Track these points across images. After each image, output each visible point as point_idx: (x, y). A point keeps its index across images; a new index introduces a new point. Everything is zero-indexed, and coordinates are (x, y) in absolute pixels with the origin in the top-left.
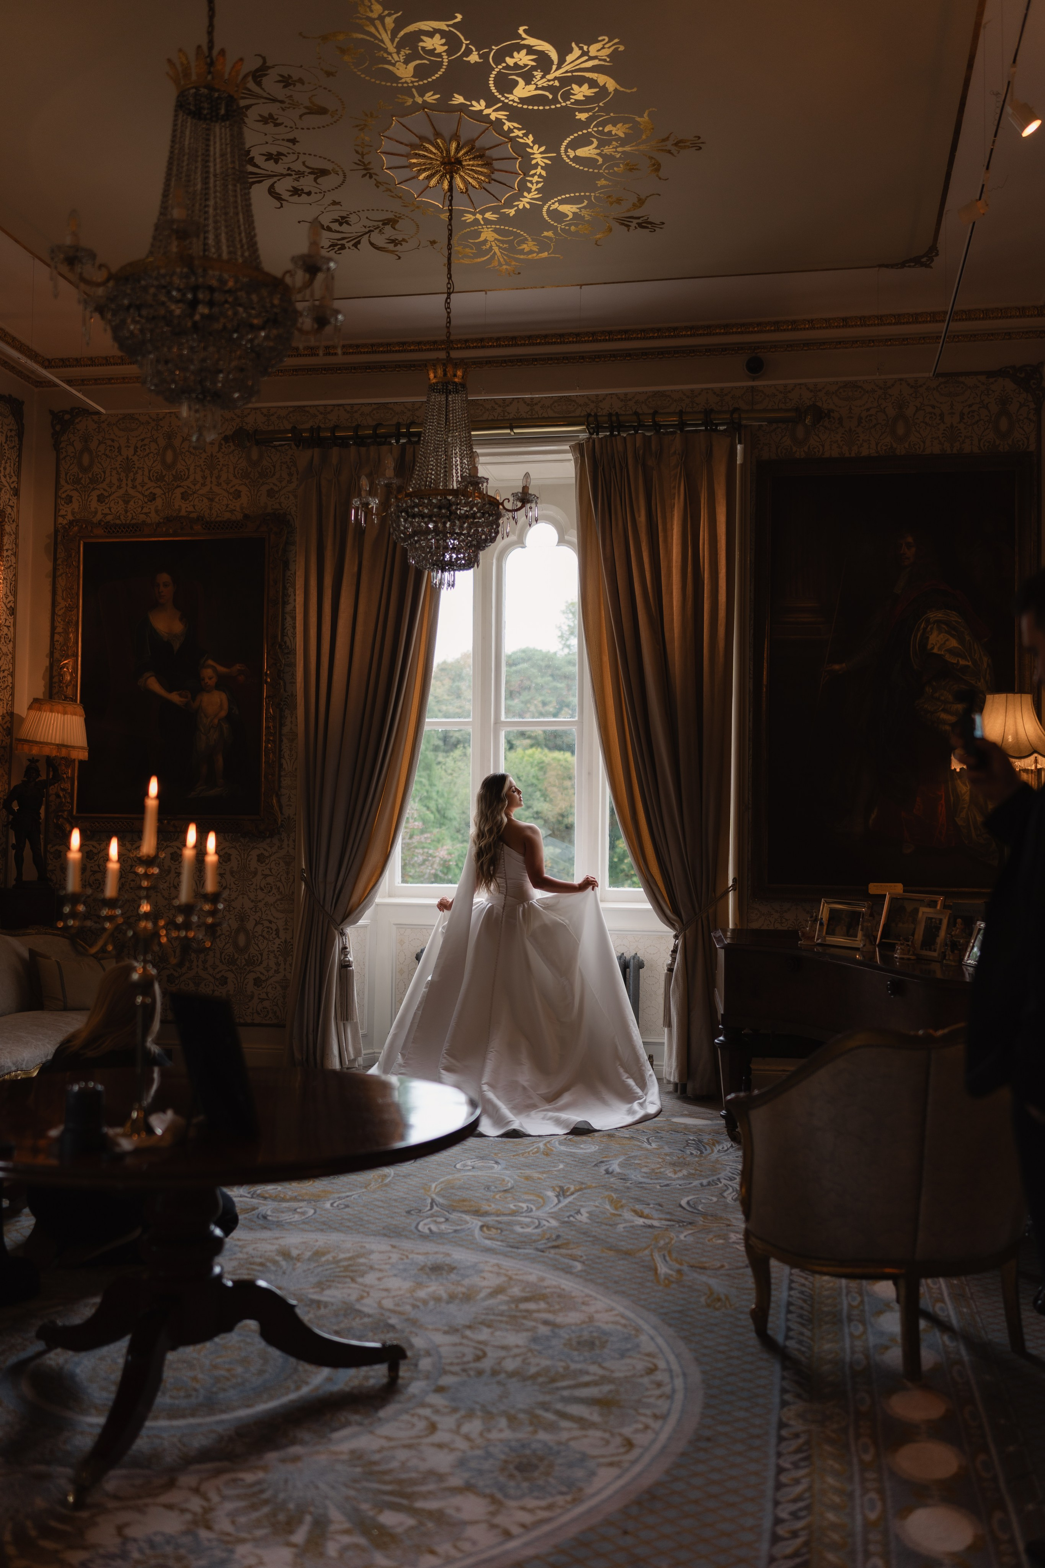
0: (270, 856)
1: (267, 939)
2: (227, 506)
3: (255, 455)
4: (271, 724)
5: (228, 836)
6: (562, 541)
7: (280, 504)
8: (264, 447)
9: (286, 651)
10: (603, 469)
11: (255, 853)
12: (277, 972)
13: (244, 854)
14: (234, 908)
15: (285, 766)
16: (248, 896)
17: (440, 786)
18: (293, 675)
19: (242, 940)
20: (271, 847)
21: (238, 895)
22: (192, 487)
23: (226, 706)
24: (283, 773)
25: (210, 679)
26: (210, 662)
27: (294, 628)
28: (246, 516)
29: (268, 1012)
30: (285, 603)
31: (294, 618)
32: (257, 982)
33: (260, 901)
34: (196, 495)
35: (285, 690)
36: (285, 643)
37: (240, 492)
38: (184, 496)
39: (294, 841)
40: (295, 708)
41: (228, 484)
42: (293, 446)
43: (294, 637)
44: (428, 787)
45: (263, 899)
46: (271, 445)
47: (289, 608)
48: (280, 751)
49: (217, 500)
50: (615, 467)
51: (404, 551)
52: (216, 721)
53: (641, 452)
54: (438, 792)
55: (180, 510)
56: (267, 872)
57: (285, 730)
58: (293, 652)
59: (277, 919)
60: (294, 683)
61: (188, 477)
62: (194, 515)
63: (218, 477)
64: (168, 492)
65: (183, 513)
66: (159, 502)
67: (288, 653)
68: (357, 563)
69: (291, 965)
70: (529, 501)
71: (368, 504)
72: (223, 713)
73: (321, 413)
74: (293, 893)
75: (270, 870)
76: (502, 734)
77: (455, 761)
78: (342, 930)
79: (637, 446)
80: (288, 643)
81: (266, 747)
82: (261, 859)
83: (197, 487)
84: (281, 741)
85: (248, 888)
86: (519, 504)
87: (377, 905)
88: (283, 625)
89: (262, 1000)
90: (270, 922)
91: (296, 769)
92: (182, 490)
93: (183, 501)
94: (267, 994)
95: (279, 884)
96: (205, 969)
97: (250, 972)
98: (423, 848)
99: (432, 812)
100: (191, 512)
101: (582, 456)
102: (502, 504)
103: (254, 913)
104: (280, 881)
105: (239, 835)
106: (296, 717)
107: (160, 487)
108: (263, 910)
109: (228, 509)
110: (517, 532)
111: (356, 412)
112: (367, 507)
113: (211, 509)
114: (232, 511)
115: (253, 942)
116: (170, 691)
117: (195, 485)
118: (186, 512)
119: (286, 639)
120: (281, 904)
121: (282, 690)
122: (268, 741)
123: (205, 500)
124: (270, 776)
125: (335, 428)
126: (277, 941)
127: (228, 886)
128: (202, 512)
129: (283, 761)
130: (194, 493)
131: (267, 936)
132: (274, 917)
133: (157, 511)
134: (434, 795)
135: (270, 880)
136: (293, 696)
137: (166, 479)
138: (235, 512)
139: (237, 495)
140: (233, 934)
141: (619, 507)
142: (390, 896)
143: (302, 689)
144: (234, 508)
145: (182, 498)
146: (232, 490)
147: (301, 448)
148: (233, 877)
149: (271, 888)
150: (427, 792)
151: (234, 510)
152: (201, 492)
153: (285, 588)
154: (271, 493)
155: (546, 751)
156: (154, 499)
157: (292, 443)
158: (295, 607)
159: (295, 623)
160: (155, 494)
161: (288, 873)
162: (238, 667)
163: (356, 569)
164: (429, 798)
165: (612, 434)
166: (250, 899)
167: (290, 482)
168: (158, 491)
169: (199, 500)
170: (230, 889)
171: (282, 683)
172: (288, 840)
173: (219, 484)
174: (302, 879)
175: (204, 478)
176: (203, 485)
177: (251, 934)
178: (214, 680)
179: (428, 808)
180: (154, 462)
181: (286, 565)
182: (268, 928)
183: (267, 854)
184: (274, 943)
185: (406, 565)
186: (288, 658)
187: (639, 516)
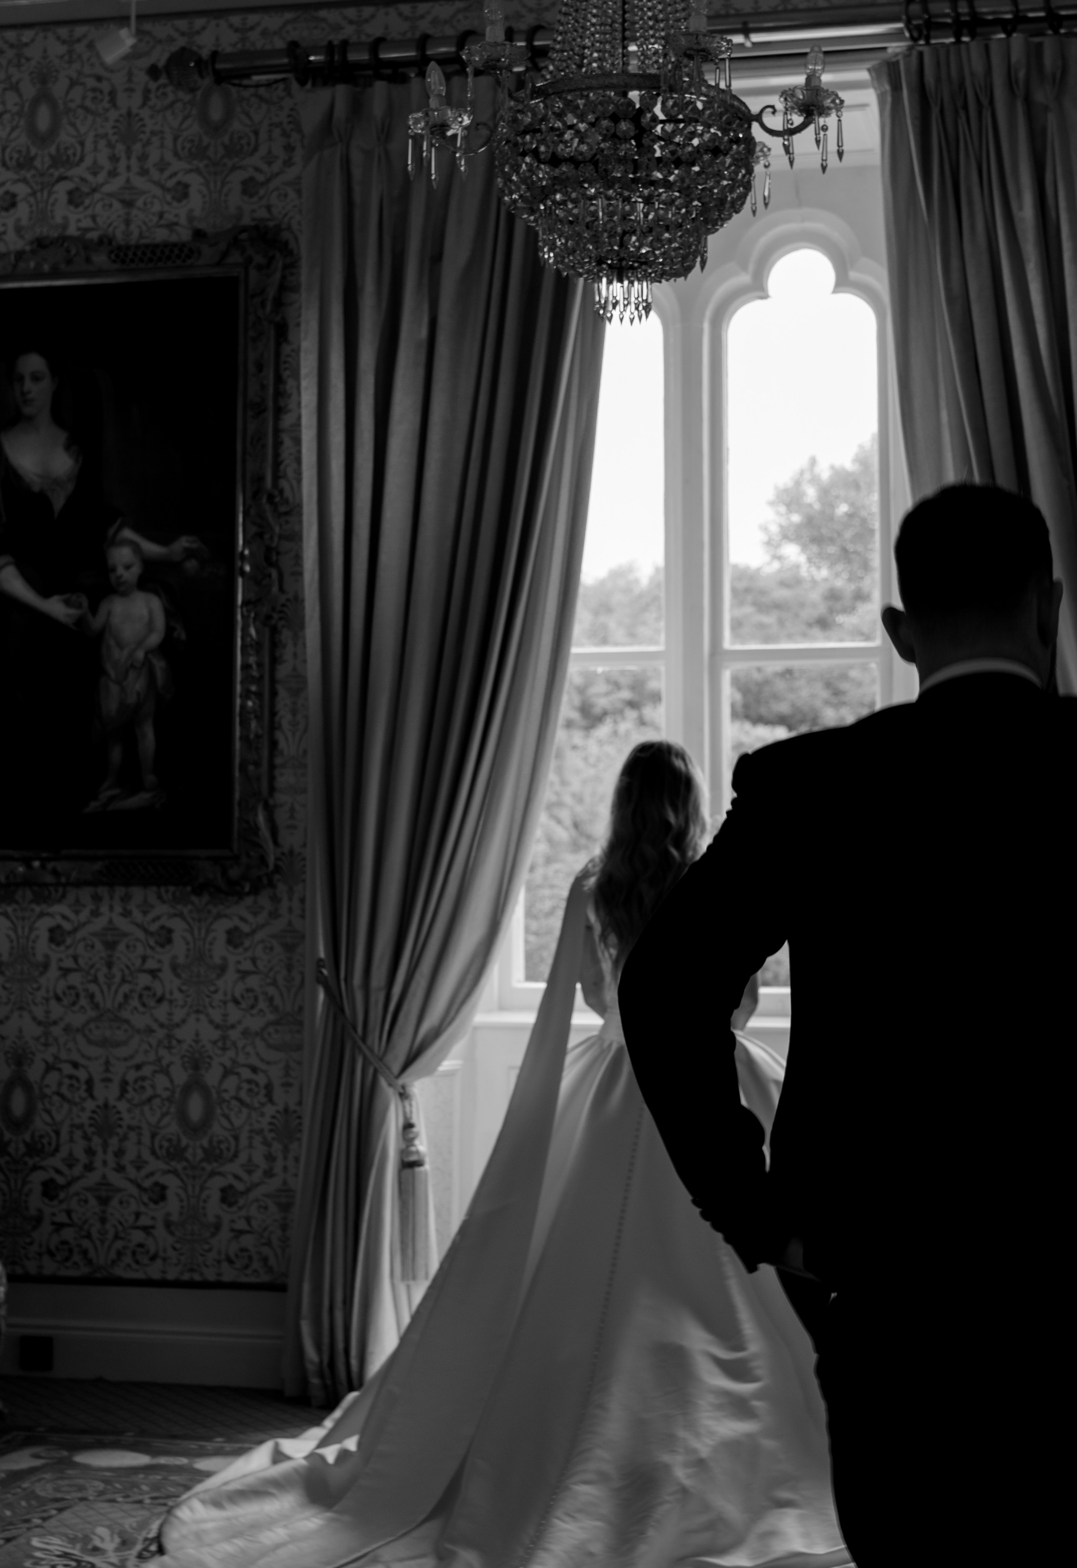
0: (254, 932)
1: (247, 1106)
2: (161, 215)
3: (216, 113)
4: (252, 660)
5: (167, 892)
6: (842, 283)
7: (269, 208)
8: (234, 90)
9: (283, 509)
10: (942, 111)
11: (221, 927)
12: (269, 1174)
13: (200, 929)
14: (179, 1041)
15: (282, 745)
16: (207, 1015)
17: (576, 785)
18: (298, 558)
19: (195, 1108)
20: (255, 914)
21: (188, 1015)
22: (90, 178)
23: (160, 621)
24: (278, 761)
25: (128, 567)
26: (128, 533)
27: (299, 460)
28: (199, 234)
29: (250, 1258)
30: (279, 411)
31: (298, 441)
32: (228, 1196)
33: (233, 1027)
34: (97, 196)
35: (281, 589)
36: (281, 492)
37: (186, 186)
38: (74, 198)
39: (302, 901)
40: (302, 626)
41: (162, 170)
42: (295, 85)
43: (299, 481)
44: (557, 787)
45: (239, 1022)
46: (245, 82)
47: (287, 421)
48: (273, 714)
49: (140, 203)
50: (966, 107)
51: (531, 236)
52: (140, 655)
53: (1022, 74)
54: (574, 795)
55: (65, 226)
56: (247, 966)
57: (283, 671)
58: (295, 510)
59: (268, 1063)
60: (298, 574)
61: (82, 160)
62: (94, 235)
63: (143, 158)
64: (42, 190)
65: (72, 231)
66: (22, 211)
67: (287, 513)
68: (426, 319)
69: (297, 1160)
70: (823, 111)
71: (444, 126)
72: (155, 639)
73: (351, 22)
74: (301, 1009)
75: (254, 960)
76: (726, 677)
77: (600, 743)
78: (403, 1087)
79: (1014, 59)
80: (288, 493)
81: (243, 707)
82: (234, 938)
83: (101, 177)
84: (274, 694)
85: (207, 1000)
86: (797, 119)
87: (476, 1028)
88: (276, 455)
89: (238, 1233)
90: (254, 1070)
91: (305, 752)
92: (67, 186)
93: (72, 208)
94: (248, 1220)
95: (271, 990)
96: (120, 1169)
97: (213, 1174)
98: (552, 887)
99: (566, 829)
100: (87, 230)
101: (896, 88)
102: (758, 118)
103: (219, 1052)
104: (274, 983)
105: (189, 889)
106: (304, 645)
107: (24, 180)
108: (240, 1044)
109: (163, 222)
110: (751, 267)
111: (422, 17)
112: (443, 135)
113: (128, 222)
114: (171, 226)
115: (219, 1111)
116: (45, 594)
117: (95, 174)
118: (79, 229)
119: (283, 483)
120: (277, 1031)
121: (275, 589)
122: (246, 694)
123: (117, 205)
124: (251, 768)
125: (377, 44)
126: (270, 1110)
127: (168, 996)
128: (111, 229)
129: (279, 735)
130: (94, 190)
131: (247, 1100)
132: (262, 1060)
133: (19, 230)
134: (568, 799)
135: (253, 981)
136: (298, 600)
137: (37, 163)
138: (177, 228)
139: (182, 192)
140: (177, 1095)
141: (976, 190)
142: (502, 1008)
143: (315, 586)
144: (175, 220)
145: (71, 202)
146: (170, 183)
147: (309, 86)
148: (178, 976)
149: (256, 999)
150: (557, 794)
151: (176, 224)
152: (107, 189)
153: (279, 379)
154: (249, 187)
155: (747, 726)
156: (13, 205)
157: (289, 76)
158: (299, 418)
159: (299, 452)
160: (14, 196)
161: (289, 968)
162: (184, 542)
163: (424, 333)
164: (560, 804)
165: (958, 41)
166: (211, 1022)
167: (288, 163)
168: (21, 190)
169: (104, 206)
170: (171, 1002)
171: (274, 573)
172: (290, 899)
173: (144, 172)
174: (321, 980)
175: (114, 159)
176: (113, 174)
177: (215, 1096)
178: (136, 570)
179: (559, 821)
180: (13, 129)
181: (282, 332)
182: (249, 1082)
183: (246, 928)
184: (262, 1114)
185: (535, 266)
186: (287, 522)
187: (1021, 208)
